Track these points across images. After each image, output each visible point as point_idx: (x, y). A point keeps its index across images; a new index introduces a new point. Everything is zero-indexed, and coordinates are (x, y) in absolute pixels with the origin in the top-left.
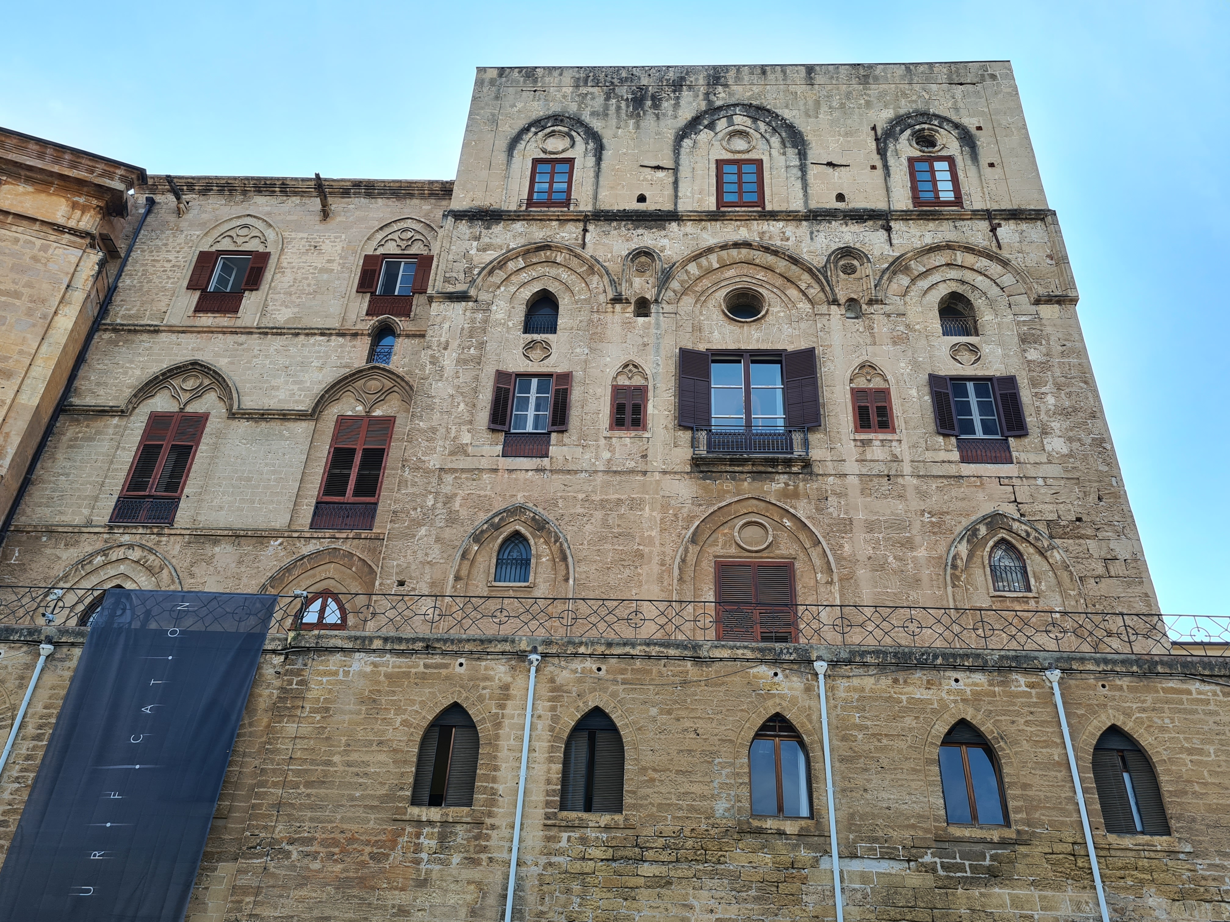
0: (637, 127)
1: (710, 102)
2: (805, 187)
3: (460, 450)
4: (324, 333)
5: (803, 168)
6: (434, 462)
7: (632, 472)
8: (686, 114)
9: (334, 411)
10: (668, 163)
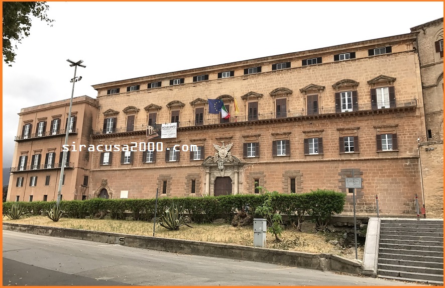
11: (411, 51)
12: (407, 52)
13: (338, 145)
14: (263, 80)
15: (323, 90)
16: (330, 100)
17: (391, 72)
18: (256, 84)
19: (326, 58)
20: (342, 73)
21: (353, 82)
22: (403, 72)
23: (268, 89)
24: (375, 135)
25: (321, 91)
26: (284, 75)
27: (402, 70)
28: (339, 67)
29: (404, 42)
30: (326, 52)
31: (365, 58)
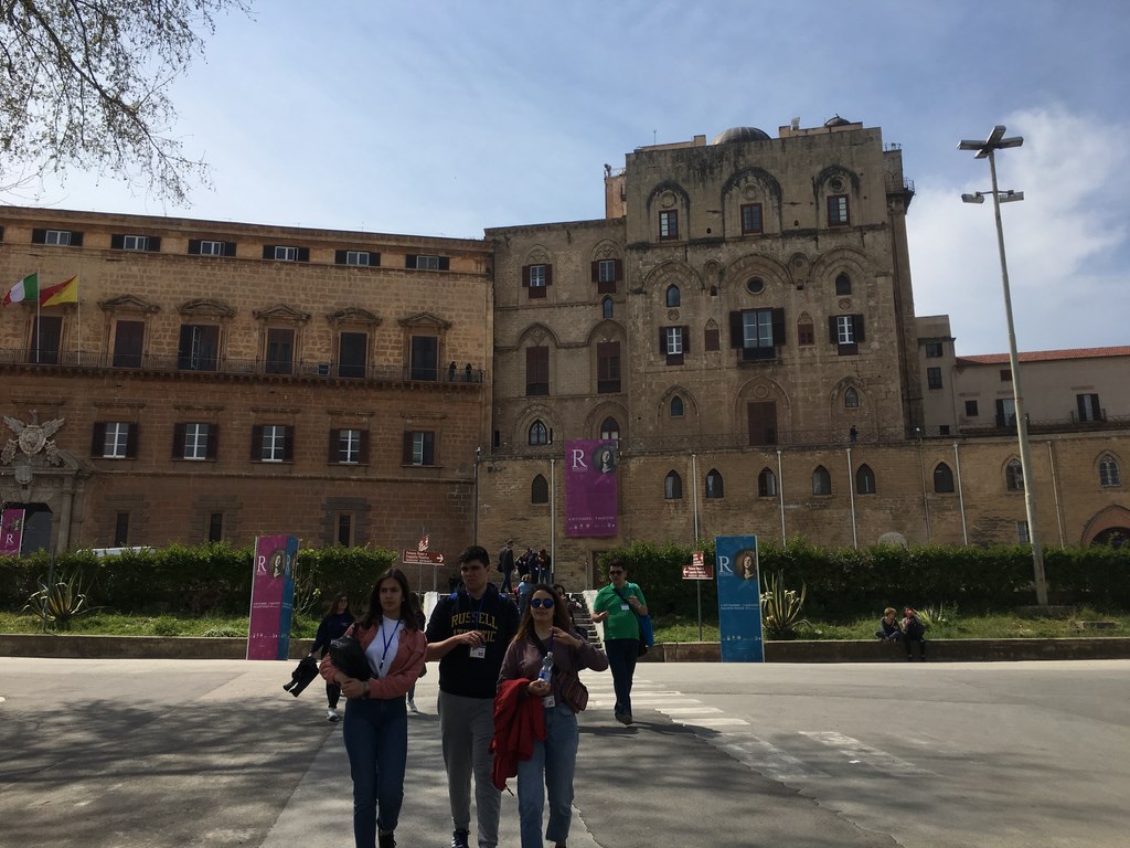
0: (704, 186)
1: (736, 167)
2: (781, 217)
3: (651, 364)
4: (584, 304)
5: (780, 207)
6: (642, 369)
7: (716, 369)
8: (726, 177)
9: (595, 341)
10: (719, 209)
11: (481, 276)
12: (475, 275)
13: (326, 445)
14: (162, 272)
15: (305, 321)
16: (319, 346)
17: (444, 309)
18: (142, 277)
19: (318, 252)
20: (349, 292)
21: (370, 315)
22: (464, 314)
23: (174, 296)
24: (401, 432)
25: (301, 323)
26: (217, 271)
27: (465, 311)
28: (344, 279)
29: (472, 255)
30: (319, 239)
31: (399, 270)
